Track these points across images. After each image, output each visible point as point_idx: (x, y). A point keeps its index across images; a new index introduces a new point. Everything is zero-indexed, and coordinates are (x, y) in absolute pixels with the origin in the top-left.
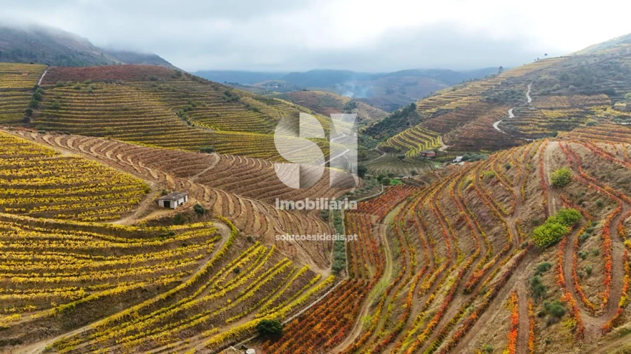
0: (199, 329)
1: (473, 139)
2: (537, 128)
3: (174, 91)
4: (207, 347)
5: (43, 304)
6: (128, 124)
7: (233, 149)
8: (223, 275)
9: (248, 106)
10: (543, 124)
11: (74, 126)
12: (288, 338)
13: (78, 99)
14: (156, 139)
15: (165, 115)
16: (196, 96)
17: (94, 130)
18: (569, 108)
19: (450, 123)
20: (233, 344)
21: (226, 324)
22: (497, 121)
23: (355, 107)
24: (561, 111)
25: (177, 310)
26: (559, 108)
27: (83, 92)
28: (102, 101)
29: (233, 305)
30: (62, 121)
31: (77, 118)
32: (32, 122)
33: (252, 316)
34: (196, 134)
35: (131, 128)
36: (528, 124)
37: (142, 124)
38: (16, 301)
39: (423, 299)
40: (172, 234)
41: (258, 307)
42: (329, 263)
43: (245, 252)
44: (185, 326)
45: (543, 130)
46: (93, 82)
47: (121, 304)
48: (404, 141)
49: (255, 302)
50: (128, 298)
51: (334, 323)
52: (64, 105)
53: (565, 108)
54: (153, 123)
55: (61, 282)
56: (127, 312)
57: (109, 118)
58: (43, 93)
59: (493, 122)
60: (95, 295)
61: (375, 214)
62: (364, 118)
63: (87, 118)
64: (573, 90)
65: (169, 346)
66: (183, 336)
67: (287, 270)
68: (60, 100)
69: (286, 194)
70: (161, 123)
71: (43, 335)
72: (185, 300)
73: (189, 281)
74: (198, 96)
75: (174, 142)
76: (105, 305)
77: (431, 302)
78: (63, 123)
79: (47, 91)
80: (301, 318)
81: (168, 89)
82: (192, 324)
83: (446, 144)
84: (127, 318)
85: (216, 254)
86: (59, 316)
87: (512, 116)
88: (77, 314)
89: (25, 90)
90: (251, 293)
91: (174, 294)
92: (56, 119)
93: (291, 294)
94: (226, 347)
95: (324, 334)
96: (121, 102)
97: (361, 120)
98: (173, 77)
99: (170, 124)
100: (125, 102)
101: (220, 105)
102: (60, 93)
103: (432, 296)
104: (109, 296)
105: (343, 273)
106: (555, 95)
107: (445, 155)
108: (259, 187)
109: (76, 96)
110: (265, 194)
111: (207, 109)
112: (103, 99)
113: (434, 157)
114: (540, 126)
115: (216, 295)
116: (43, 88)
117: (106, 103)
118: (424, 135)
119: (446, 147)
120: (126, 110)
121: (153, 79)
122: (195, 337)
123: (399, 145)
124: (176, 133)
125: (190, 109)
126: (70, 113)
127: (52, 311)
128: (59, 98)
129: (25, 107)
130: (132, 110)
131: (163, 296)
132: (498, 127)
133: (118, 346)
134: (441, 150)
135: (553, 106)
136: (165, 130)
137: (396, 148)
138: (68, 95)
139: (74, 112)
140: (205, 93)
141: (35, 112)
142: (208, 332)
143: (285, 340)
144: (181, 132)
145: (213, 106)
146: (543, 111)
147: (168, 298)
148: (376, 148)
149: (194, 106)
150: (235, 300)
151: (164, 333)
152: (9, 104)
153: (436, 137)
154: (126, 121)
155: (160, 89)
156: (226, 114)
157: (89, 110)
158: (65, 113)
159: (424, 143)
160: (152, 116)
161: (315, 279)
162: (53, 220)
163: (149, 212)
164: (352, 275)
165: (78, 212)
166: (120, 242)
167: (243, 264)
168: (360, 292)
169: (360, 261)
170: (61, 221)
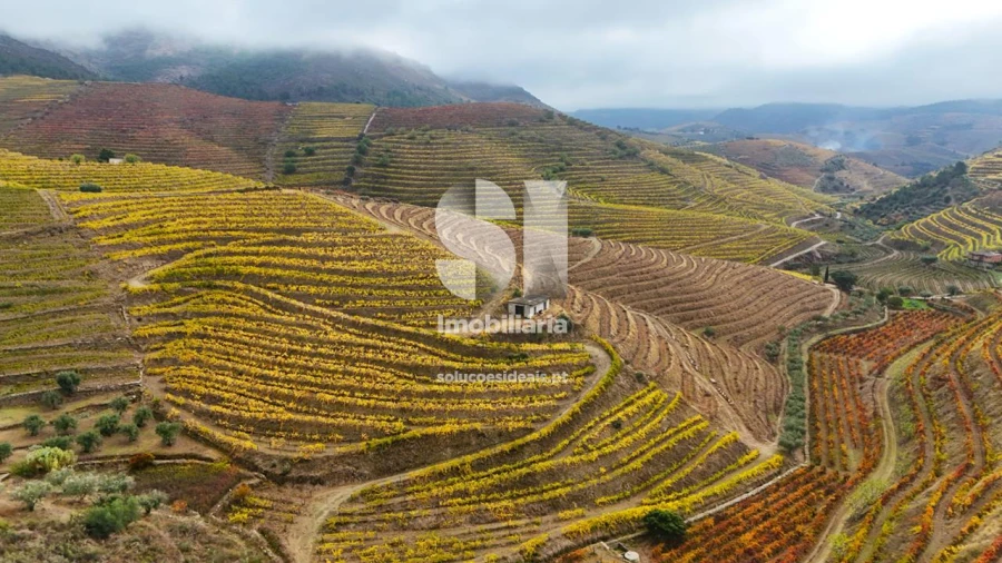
0: (555, 505)
3: (540, 141)
4: (565, 536)
5: (352, 435)
7: (622, 232)
8: (596, 429)
9: (652, 164)
11: (403, 191)
12: (694, 546)
13: (412, 153)
15: (525, 178)
16: (572, 150)
17: (430, 198)
20: (605, 539)
21: (597, 506)
23: (843, 168)
25: (524, 470)
27: (419, 144)
28: (442, 156)
29: (608, 477)
30: (391, 184)
31: (408, 179)
32: (354, 184)
33: (637, 499)
38: (320, 425)
39: (956, 522)
40: (524, 356)
41: (648, 488)
42: (774, 435)
43: (632, 398)
44: (535, 498)
46: (432, 128)
47: (449, 450)
48: (938, 231)
49: (644, 479)
50: (460, 442)
51: (777, 536)
52: (394, 162)
55: (375, 407)
56: (455, 462)
57: (448, 180)
58: (369, 145)
60: (416, 432)
62: (859, 187)
63: (422, 180)
65: (511, 523)
66: (532, 512)
67: (700, 435)
68: (389, 154)
69: (705, 310)
70: (519, 190)
71: (350, 478)
72: (537, 457)
73: (545, 430)
74: (576, 150)
76: (428, 448)
77: (971, 530)
79: (374, 142)
80: (719, 518)
81: (532, 139)
82: (546, 496)
84: (456, 471)
85: (588, 394)
86: (371, 454)
88: (393, 455)
89: (348, 140)
90: (637, 464)
91: (521, 446)
92: (383, 180)
93: (705, 476)
94: (593, 542)
95: (759, 551)
96: (466, 158)
97: (853, 190)
98: (541, 121)
100: (472, 158)
101: (608, 164)
102: (390, 145)
103: (975, 519)
104: (434, 435)
105: (798, 455)
108: (660, 295)
109: (410, 149)
111: (588, 169)
112: (443, 154)
115: (583, 457)
116: (372, 138)
117: (446, 159)
118: (979, 222)
120: (472, 169)
121: (512, 124)
122: (549, 517)
123: (927, 239)
125: (562, 170)
126: (400, 173)
127: (362, 446)
128: (388, 151)
129: (346, 163)
130: (481, 169)
131: (506, 447)
133: (443, 510)
137: (919, 241)
138: (399, 147)
139: (405, 171)
140: (586, 145)
141: (360, 170)
142: (567, 513)
143: (688, 549)
145: (596, 164)
147: (513, 450)
148: (879, 242)
149: (568, 164)
150: (611, 470)
151: (504, 503)
152: (328, 159)
155: (521, 138)
156: (616, 177)
157: (424, 169)
158: (396, 173)
159: (979, 236)
160: (507, 180)
161: (748, 457)
162: (370, 320)
164: (815, 460)
165: (402, 311)
166: (453, 360)
167: (628, 416)
169: (834, 437)
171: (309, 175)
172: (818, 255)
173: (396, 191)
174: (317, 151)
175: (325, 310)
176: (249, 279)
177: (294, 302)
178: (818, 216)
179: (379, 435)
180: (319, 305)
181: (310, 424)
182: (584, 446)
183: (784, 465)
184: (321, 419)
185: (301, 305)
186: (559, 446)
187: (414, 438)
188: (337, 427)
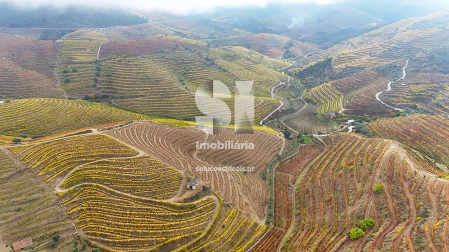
1: (361, 106)
2: (404, 100)
3: (175, 60)
5: (151, 244)
6: (152, 89)
8: (219, 231)
9: (220, 68)
10: (408, 97)
11: (121, 90)
13: (121, 69)
14: (168, 101)
15: (172, 83)
16: (188, 63)
17: (133, 93)
18: (429, 83)
19: (350, 86)
22: (379, 91)
24: (423, 86)
25: (201, 248)
26: (422, 83)
27: (123, 64)
28: (135, 71)
29: (223, 246)
30: (115, 85)
31: (122, 83)
32: (98, 86)
34: (190, 97)
35: (154, 92)
36: (398, 97)
37: (160, 89)
38: (140, 241)
40: (195, 207)
41: (233, 246)
43: (227, 214)
45: (407, 102)
46: (128, 56)
47: (179, 244)
48: (320, 96)
49: (232, 243)
50: (182, 241)
52: (114, 74)
53: (426, 83)
54: (165, 89)
55: (155, 233)
57: (140, 84)
58: (101, 65)
59: (376, 93)
60: (170, 240)
61: (292, 175)
62: (298, 55)
63: (128, 84)
64: (435, 69)
67: (245, 223)
68: (111, 69)
70: (171, 88)
72: (204, 243)
73: (204, 234)
74: (190, 63)
75: (179, 103)
78: (115, 87)
79: (103, 63)
81: (171, 59)
83: (344, 107)
85: (215, 217)
86: (158, 250)
87: (389, 89)
88: (164, 249)
89: (91, 63)
90: (230, 239)
91: (199, 240)
92: (111, 84)
93: (247, 238)
96: (146, 73)
97: (296, 56)
98: (174, 49)
99: (175, 89)
100: (148, 73)
101: (203, 69)
102: (110, 64)
104: (174, 241)
105: (271, 224)
106: (422, 72)
107: (342, 117)
109: (120, 67)
110: (233, 161)
111: (196, 72)
112: (136, 70)
113: (334, 118)
114: (406, 99)
115: (216, 240)
116: (101, 61)
117: (137, 73)
119: (343, 109)
120: (149, 78)
121: (162, 52)
124: (179, 96)
125: (185, 74)
126: (118, 80)
127: (155, 247)
128: (110, 68)
129: (93, 76)
130: (153, 78)
131: (195, 241)
132: (379, 97)
134: (340, 112)
135: (419, 81)
136: (173, 94)
137: (314, 100)
138: (115, 66)
139: (120, 79)
140: (193, 60)
141: (99, 79)
144: (182, 96)
145: (198, 70)
146: (411, 86)
147: (197, 241)
148: (301, 98)
149: (187, 71)
150: (223, 242)
152: (84, 74)
153: (340, 96)
154: (150, 87)
155: (167, 59)
156: (207, 76)
157: (128, 78)
158: (116, 80)
160: (165, 84)
161: (258, 228)
162: (145, 198)
163: (183, 192)
164: (275, 225)
165: (154, 193)
166: (175, 212)
167: (226, 222)
168: (278, 238)
169: (280, 214)
170: (149, 199)
171: (77, 83)
172: (280, 112)
173: (117, 89)
174: (78, 70)
175: (129, 195)
176: (96, 180)
177: (117, 192)
178: (281, 83)
179: (158, 242)
180: (126, 192)
181: (137, 241)
182: (216, 236)
183: (267, 228)
184: (140, 239)
185: (120, 192)
186: (209, 237)
187: (169, 242)
188: (146, 242)
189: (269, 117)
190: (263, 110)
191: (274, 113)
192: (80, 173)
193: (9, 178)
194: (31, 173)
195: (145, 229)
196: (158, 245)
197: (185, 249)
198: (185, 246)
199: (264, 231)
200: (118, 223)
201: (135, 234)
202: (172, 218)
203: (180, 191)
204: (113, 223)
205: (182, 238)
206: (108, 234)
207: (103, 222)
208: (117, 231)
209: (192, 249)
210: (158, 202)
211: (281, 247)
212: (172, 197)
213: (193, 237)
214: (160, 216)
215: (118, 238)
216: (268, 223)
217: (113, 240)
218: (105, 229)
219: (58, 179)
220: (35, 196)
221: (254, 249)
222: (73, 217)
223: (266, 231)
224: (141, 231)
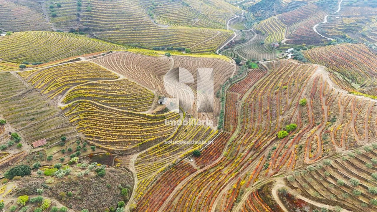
0: (177, 152)
1: (301, 37)
2: (336, 31)
4: (179, 158)
5: (133, 143)
6: (126, 23)
8: (182, 133)
10: (340, 28)
11: (100, 23)
12: (202, 156)
13: (99, 5)
14: (140, 33)
15: (143, 17)
17: (110, 26)
18: (359, 16)
19: (293, 19)
20: (186, 157)
21: (184, 150)
22: (317, 24)
24: (354, 18)
26: (353, 16)
28: (111, 7)
30: (95, 20)
31: (101, 18)
32: (81, 20)
33: (191, 147)
34: (159, 30)
35: (128, 25)
36: (332, 28)
37: (132, 23)
39: (244, 147)
40: (165, 117)
42: (217, 123)
44: (173, 151)
45: (339, 33)
47: (154, 143)
50: (156, 141)
51: (216, 151)
52: (93, 9)
53: (356, 16)
54: (137, 22)
56: (156, 146)
57: (116, 19)
59: (314, 25)
60: (147, 141)
61: (239, 93)
63: (106, 18)
64: (366, 3)
65: (169, 157)
66: (172, 154)
67: (202, 129)
68: (90, 5)
70: (142, 22)
71: (136, 153)
73: (172, 136)
75: (149, 35)
76: (150, 143)
77: (245, 149)
78: (95, 21)
80: (206, 149)
82: (175, 150)
83: (286, 38)
84: (156, 148)
86: (138, 147)
87: (325, 21)
88: (143, 146)
90: (191, 139)
92: (91, 18)
93: (204, 139)
94: (185, 158)
95: (213, 155)
96: (120, 8)
99: (146, 23)
100: (122, 8)
101: (169, 4)
103: (246, 147)
104: (150, 141)
105: (221, 129)
106: (354, 6)
107: (284, 46)
109: (97, 3)
111: (162, 7)
112: (111, 6)
113: (278, 47)
114: (338, 30)
115: (181, 140)
117: (113, 8)
118: (278, 25)
119: (286, 40)
120: (123, 13)
122: (176, 154)
124: (149, 29)
125: (154, 8)
126: (97, 15)
127: (136, 146)
128: (89, 4)
129: (75, 11)
130: (126, 13)
133: (156, 156)
134: (283, 42)
135: (351, 15)
136: (144, 27)
139: (98, 14)
141: (81, 14)
142: (179, 153)
143: (201, 157)
144: (152, 29)
146: (343, 18)
148: (252, 30)
149: (155, 6)
151: (167, 153)
152: (67, 9)
153: (284, 28)
154: (124, 21)
156: (172, 10)
157: (105, 13)
158: (94, 14)
159: (277, 31)
160: (137, 18)
161: (211, 132)
162: (127, 111)
163: (156, 107)
164: (224, 130)
165: (134, 107)
166: (150, 121)
167: (188, 128)
168: (226, 139)
169: (228, 123)
170: (130, 112)
171: (62, 17)
172: (234, 41)
173: (97, 23)
174: (62, 5)
175: (114, 109)
176: (88, 98)
177: (105, 106)
178: (236, 17)
179: (139, 142)
180: (112, 106)
181: (123, 141)
182: (180, 138)
183: (219, 132)
184: (125, 140)
185: (107, 107)
186: (176, 139)
187: (146, 142)
188: (129, 141)
189: (224, 47)
190: (220, 41)
191: (229, 43)
192: (75, 92)
193: (21, 96)
194: (38, 92)
195: (128, 133)
196: (139, 144)
197: (158, 147)
198: (158, 145)
199: (216, 134)
200: (107, 129)
201: (121, 136)
202: (148, 125)
203: (153, 106)
204: (104, 128)
205: (156, 139)
206: (101, 136)
207: (97, 128)
208: (108, 134)
209: (163, 147)
210: (137, 114)
211: (228, 145)
212: (147, 110)
213: (163, 138)
214: (139, 124)
215: (109, 139)
216: (219, 129)
217: (106, 141)
218: (99, 133)
219: (59, 97)
220: (44, 109)
221: (208, 147)
222: (74, 125)
223: (218, 134)
224: (125, 134)
